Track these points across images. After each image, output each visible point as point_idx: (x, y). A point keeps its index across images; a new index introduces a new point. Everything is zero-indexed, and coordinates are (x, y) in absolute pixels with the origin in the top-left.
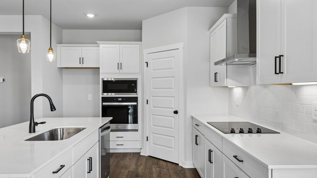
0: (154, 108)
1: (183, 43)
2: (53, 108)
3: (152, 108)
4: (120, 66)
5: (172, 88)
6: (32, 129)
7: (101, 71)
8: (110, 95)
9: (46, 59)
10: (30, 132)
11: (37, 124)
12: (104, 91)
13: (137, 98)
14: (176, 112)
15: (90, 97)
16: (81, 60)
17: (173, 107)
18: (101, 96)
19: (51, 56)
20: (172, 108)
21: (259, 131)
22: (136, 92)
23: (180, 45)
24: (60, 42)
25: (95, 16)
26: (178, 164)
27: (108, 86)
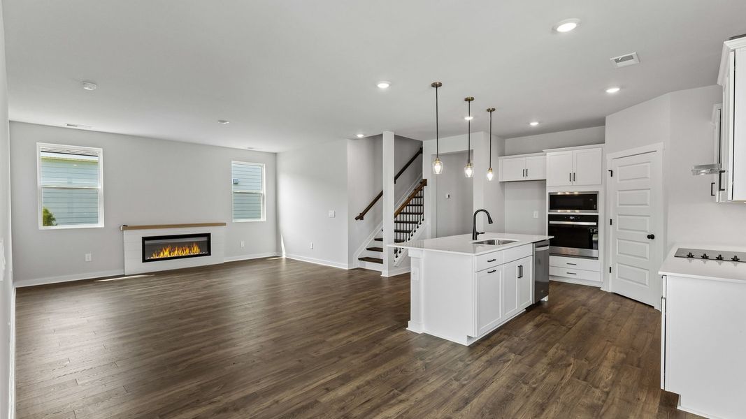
0: (621, 231)
1: (662, 143)
2: (490, 221)
3: (617, 230)
4: (572, 177)
5: (646, 205)
6: (475, 238)
7: (548, 184)
8: (560, 212)
9: (486, 178)
10: (473, 239)
11: (478, 233)
12: (552, 207)
13: (597, 216)
14: (651, 237)
15: (536, 214)
16: (525, 172)
17: (648, 229)
18: (548, 213)
19: (490, 176)
20: (646, 232)
21: (735, 259)
22: (596, 209)
23: (659, 146)
24: (503, 154)
25: (540, 122)
26: (653, 307)
27: (557, 201)
